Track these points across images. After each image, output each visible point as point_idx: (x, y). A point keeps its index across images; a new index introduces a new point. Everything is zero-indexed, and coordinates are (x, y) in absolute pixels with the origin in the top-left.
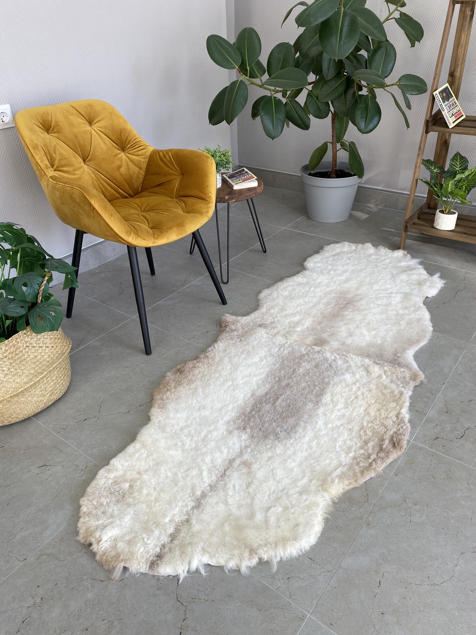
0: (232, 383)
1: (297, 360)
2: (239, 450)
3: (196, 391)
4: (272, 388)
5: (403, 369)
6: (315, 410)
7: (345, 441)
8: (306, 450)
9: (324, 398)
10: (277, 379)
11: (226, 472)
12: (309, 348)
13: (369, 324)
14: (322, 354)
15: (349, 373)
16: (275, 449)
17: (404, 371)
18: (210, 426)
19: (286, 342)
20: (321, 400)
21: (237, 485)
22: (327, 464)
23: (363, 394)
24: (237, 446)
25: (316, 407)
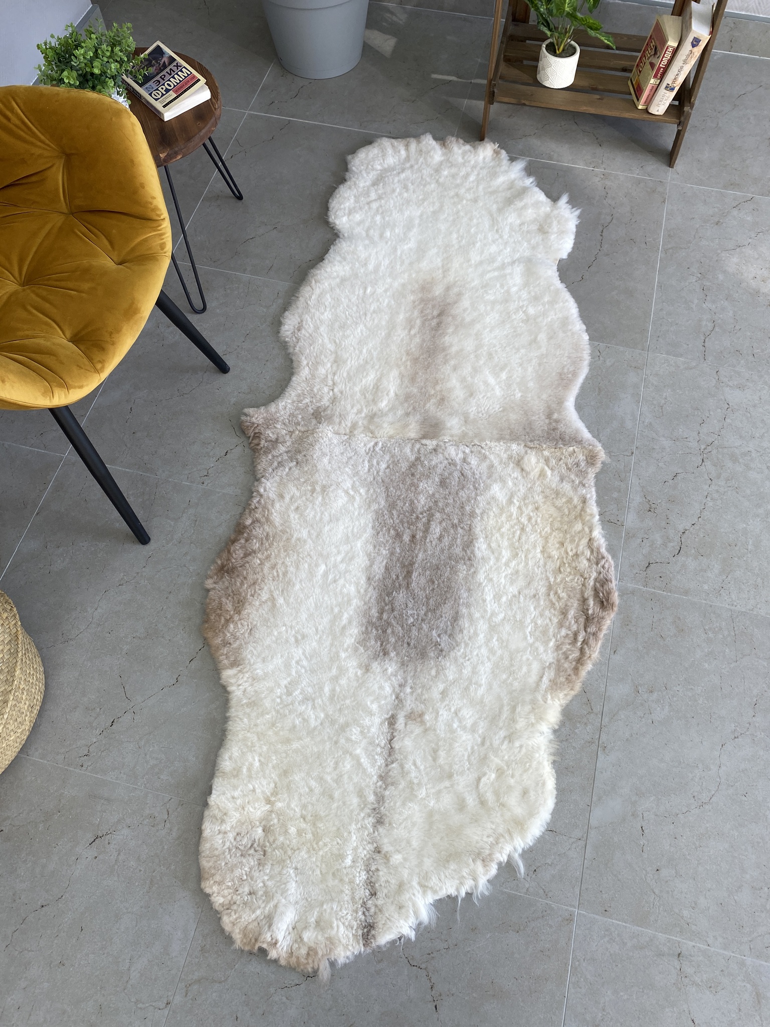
0: (326, 566)
1: (408, 481)
2: (394, 697)
3: (274, 605)
4: (392, 554)
5: (571, 449)
6: (473, 577)
7: (534, 621)
8: (489, 660)
9: (476, 549)
10: (392, 532)
11: (393, 746)
12: (418, 446)
13: (490, 356)
14: (443, 454)
15: (495, 481)
16: (445, 675)
17: (574, 452)
18: (330, 669)
19: (376, 444)
20: (473, 552)
21: (419, 763)
22: (526, 673)
23: (530, 519)
24: (388, 689)
25: (472, 570)
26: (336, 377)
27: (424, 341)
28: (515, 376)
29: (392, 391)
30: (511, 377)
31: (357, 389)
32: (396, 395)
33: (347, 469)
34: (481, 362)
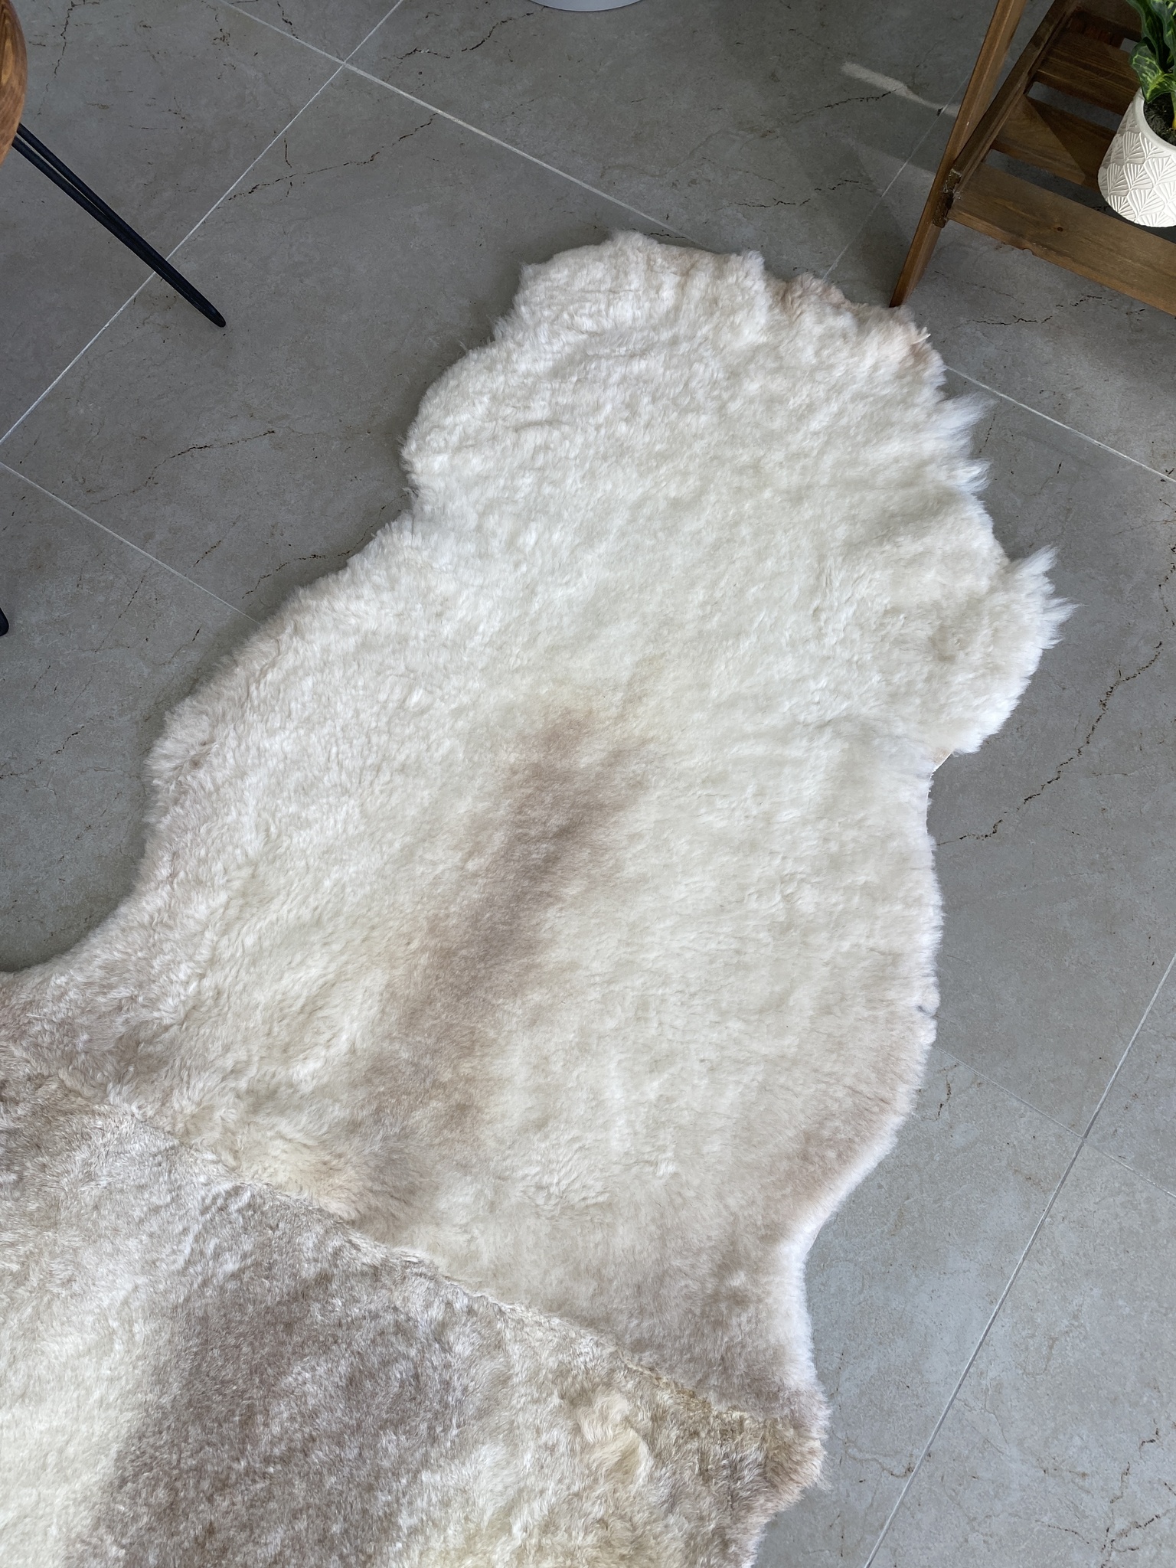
1: (269, 1345)
5: (737, 1413)
10: (161, 1493)
12: (337, 1241)
13: (642, 1009)
14: (390, 1292)
15: (494, 1434)
17: (741, 1426)
19: (236, 1191)
26: (224, 942)
27: (489, 902)
28: (682, 1103)
29: (344, 1037)
30: (670, 1100)
31: (261, 997)
32: (353, 1051)
33: (132, 1243)
34: (610, 1024)
